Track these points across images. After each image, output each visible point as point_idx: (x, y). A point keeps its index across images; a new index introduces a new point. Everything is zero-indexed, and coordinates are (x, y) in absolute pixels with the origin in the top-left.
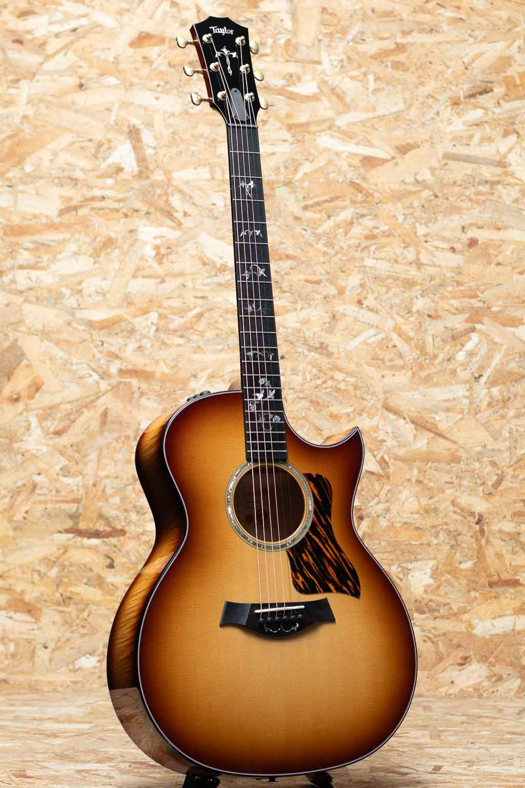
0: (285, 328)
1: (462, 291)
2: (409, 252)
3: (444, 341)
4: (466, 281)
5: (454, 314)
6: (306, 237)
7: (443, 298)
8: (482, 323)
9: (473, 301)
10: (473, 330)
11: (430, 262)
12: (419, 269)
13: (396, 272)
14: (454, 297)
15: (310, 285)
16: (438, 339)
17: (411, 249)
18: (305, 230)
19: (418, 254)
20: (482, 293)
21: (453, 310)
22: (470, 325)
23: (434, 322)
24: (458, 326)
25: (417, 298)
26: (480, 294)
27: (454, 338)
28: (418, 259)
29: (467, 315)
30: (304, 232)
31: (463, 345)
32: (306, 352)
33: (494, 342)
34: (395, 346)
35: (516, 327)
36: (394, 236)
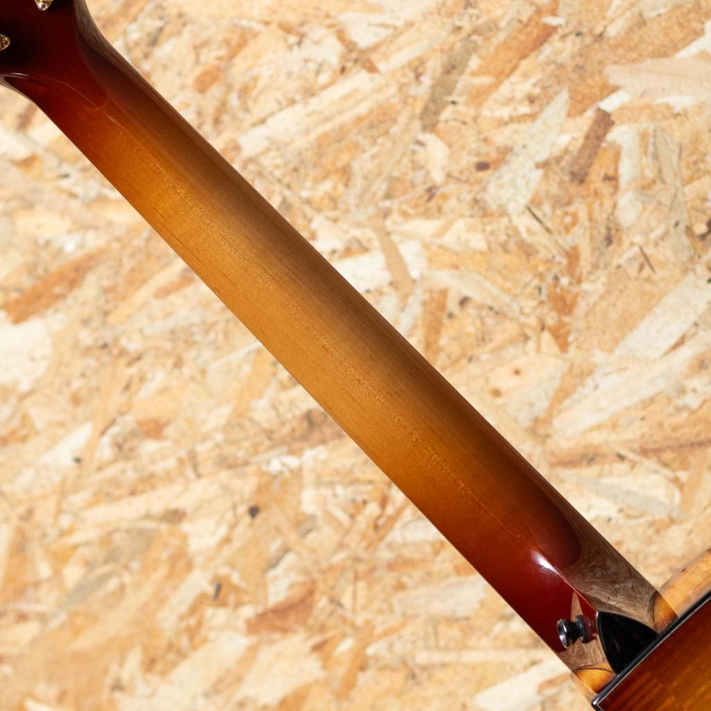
0: (205, 438)
1: (505, 45)
2: (317, 43)
3: (564, 202)
4: (499, 13)
5: (532, 117)
6: (78, 190)
7: (478, 97)
8: (614, 89)
9: (547, 50)
10: (605, 121)
11: (384, 33)
12: (372, 69)
13: (327, 119)
14: (501, 76)
15: (175, 299)
16: (547, 208)
17: (317, 32)
18: (66, 176)
19: (341, 35)
20: (554, 13)
21: (525, 109)
22: (590, 114)
23: (506, 173)
24: (564, 140)
25: (420, 143)
26: (551, 21)
27: (580, 177)
28: (350, 46)
29: (564, 96)
30: (65, 184)
31: (611, 179)
32: (293, 462)
33: (676, 115)
34: (464, 301)
35: (699, 33)
36: (255, 35)
